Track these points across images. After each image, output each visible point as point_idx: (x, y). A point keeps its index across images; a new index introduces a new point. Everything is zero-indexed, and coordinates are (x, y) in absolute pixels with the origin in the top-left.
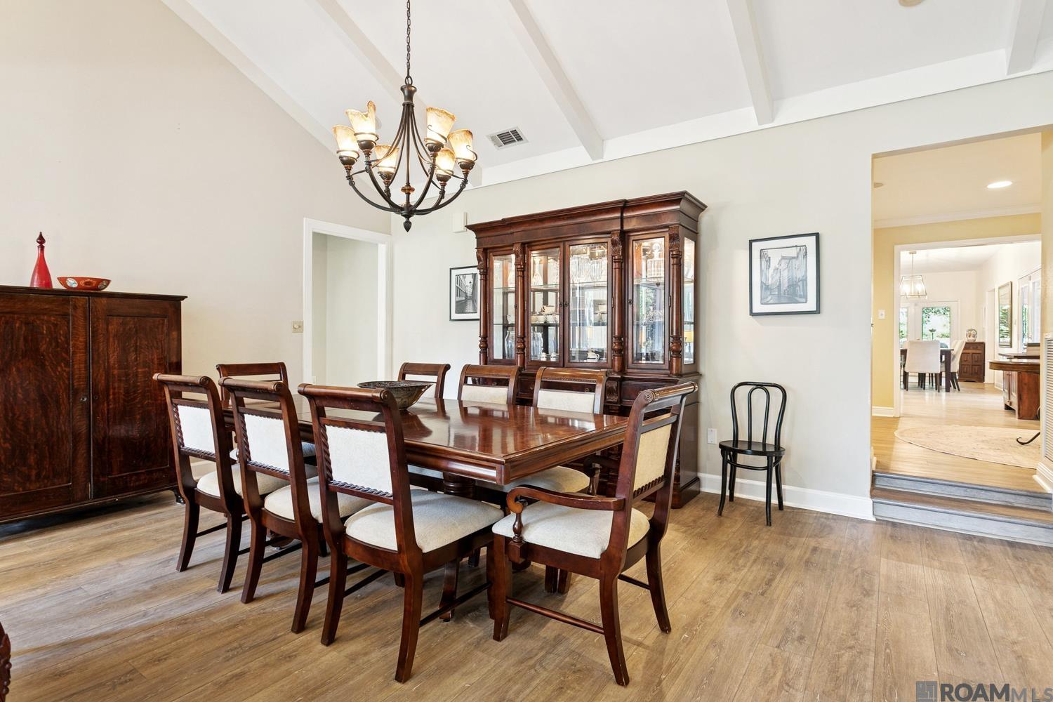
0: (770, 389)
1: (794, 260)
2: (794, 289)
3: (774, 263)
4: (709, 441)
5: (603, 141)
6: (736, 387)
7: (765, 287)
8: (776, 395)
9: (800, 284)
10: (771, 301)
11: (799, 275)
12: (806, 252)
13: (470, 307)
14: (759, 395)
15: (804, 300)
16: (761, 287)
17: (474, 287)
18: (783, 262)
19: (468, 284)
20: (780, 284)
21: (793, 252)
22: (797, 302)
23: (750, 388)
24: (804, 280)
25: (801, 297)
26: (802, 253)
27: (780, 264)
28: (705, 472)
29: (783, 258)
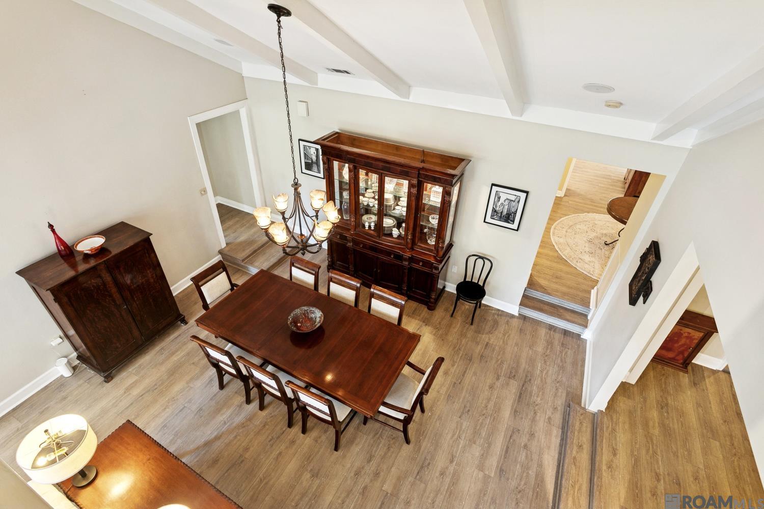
0: (486, 261)
1: (512, 202)
2: (509, 216)
3: (502, 200)
4: (453, 270)
5: (410, 87)
6: (470, 256)
7: (494, 211)
8: (488, 264)
9: (513, 214)
10: (496, 219)
11: (513, 210)
12: (519, 200)
13: (315, 168)
14: (480, 262)
15: (512, 223)
16: (493, 210)
17: (317, 156)
18: (507, 201)
19: (312, 153)
20: (502, 212)
21: (513, 198)
22: (509, 223)
23: (476, 257)
24: (515, 213)
25: (511, 221)
26: (517, 200)
27: (505, 201)
28: (449, 282)
29: (507, 199)
